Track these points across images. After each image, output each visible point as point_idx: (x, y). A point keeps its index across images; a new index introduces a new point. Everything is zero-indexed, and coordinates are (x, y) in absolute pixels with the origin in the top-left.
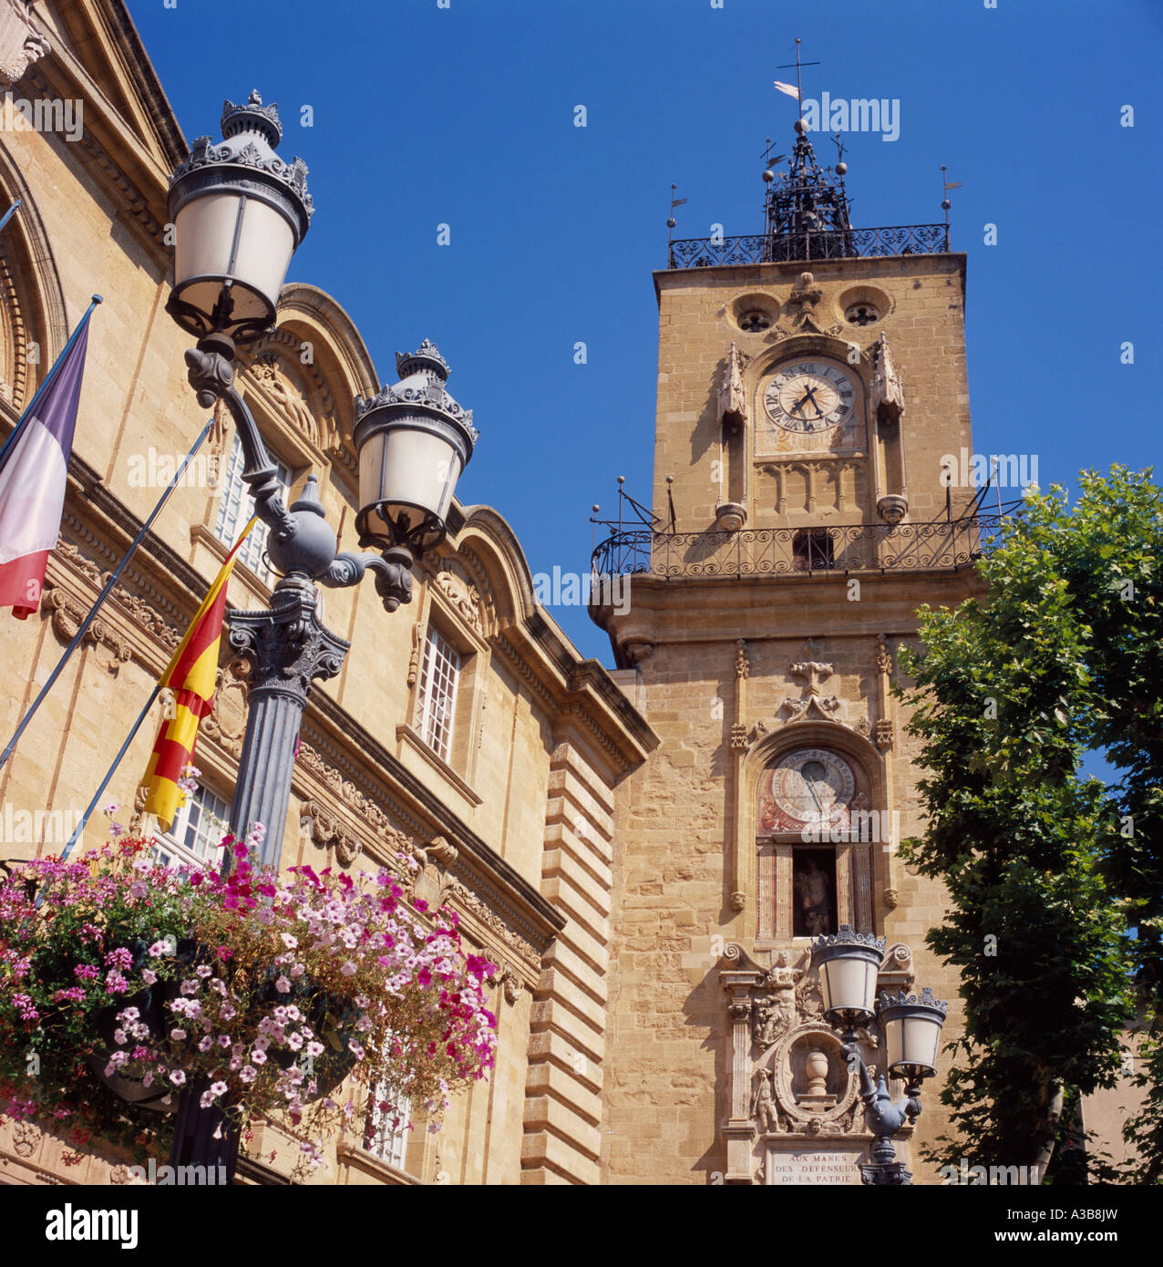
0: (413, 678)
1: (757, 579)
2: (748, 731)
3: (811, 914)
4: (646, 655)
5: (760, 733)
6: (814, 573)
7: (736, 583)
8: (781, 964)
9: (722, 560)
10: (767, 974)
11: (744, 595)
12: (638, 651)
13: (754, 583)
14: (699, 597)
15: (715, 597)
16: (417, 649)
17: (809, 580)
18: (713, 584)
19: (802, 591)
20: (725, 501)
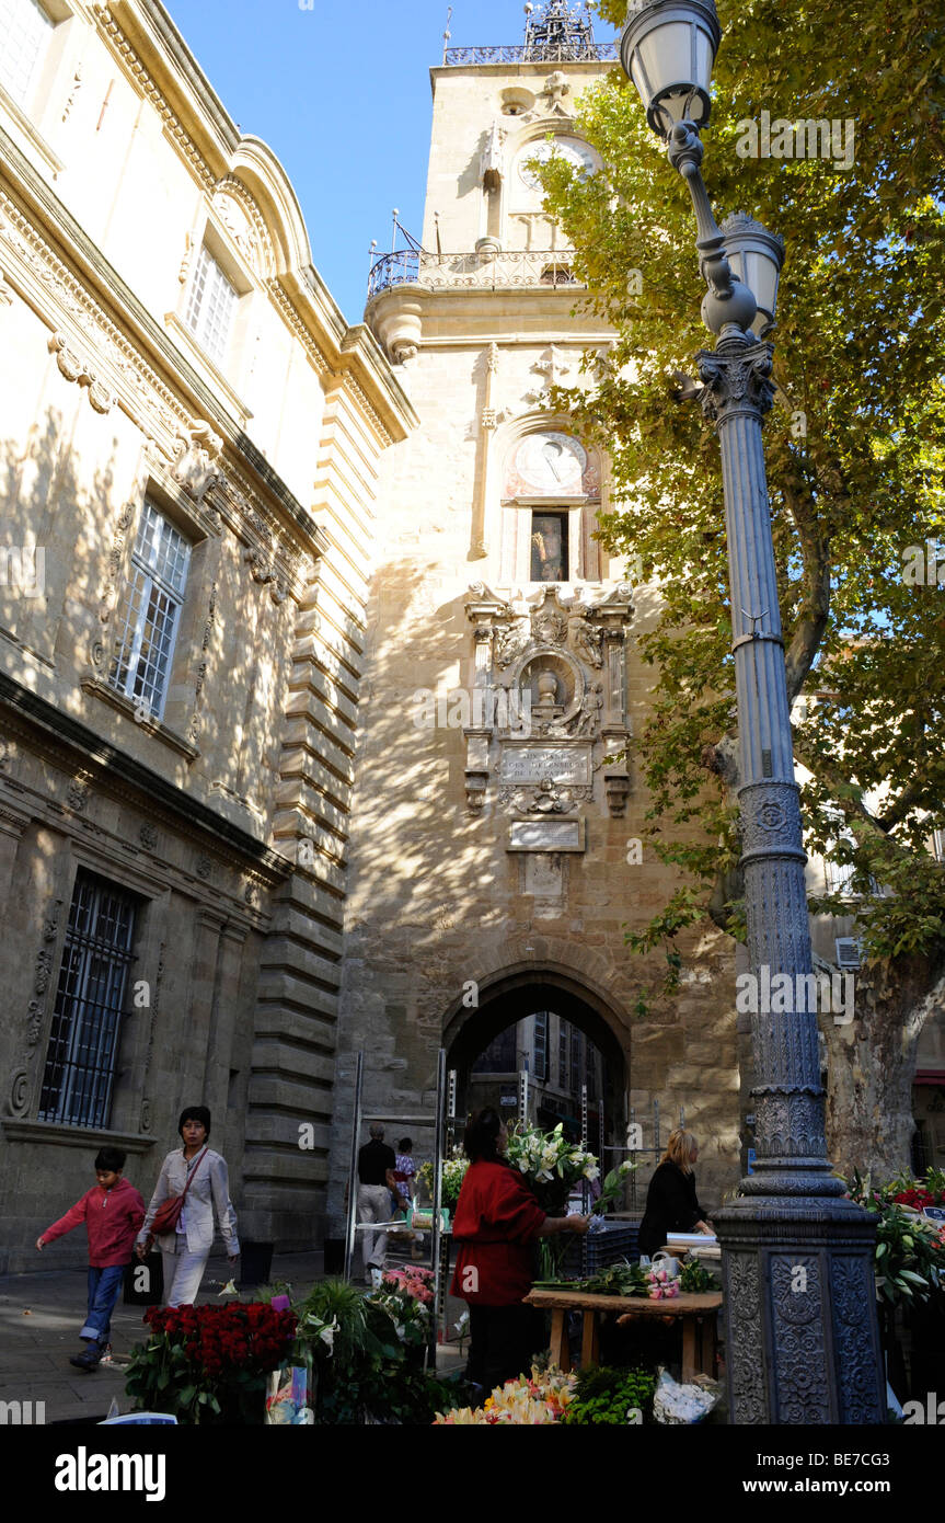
0: (184, 275)
1: (509, 291)
2: (496, 413)
3: (547, 566)
4: (411, 355)
5: (506, 415)
6: (558, 286)
7: (492, 294)
8: (519, 598)
9: (482, 278)
10: (507, 605)
11: (497, 305)
12: (406, 351)
13: (506, 294)
14: (459, 305)
15: (472, 306)
16: (189, 252)
17: (554, 293)
18: (470, 295)
19: (548, 303)
20: (483, 235)
